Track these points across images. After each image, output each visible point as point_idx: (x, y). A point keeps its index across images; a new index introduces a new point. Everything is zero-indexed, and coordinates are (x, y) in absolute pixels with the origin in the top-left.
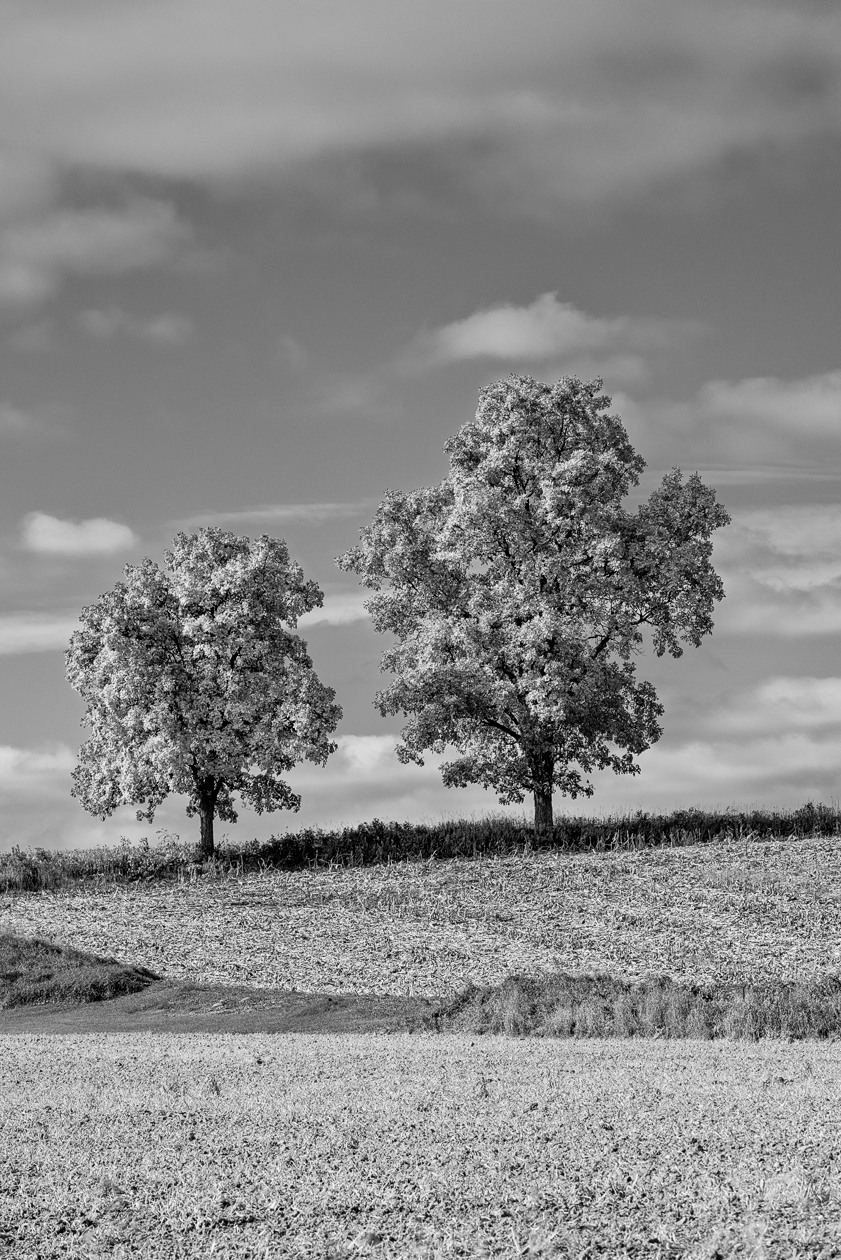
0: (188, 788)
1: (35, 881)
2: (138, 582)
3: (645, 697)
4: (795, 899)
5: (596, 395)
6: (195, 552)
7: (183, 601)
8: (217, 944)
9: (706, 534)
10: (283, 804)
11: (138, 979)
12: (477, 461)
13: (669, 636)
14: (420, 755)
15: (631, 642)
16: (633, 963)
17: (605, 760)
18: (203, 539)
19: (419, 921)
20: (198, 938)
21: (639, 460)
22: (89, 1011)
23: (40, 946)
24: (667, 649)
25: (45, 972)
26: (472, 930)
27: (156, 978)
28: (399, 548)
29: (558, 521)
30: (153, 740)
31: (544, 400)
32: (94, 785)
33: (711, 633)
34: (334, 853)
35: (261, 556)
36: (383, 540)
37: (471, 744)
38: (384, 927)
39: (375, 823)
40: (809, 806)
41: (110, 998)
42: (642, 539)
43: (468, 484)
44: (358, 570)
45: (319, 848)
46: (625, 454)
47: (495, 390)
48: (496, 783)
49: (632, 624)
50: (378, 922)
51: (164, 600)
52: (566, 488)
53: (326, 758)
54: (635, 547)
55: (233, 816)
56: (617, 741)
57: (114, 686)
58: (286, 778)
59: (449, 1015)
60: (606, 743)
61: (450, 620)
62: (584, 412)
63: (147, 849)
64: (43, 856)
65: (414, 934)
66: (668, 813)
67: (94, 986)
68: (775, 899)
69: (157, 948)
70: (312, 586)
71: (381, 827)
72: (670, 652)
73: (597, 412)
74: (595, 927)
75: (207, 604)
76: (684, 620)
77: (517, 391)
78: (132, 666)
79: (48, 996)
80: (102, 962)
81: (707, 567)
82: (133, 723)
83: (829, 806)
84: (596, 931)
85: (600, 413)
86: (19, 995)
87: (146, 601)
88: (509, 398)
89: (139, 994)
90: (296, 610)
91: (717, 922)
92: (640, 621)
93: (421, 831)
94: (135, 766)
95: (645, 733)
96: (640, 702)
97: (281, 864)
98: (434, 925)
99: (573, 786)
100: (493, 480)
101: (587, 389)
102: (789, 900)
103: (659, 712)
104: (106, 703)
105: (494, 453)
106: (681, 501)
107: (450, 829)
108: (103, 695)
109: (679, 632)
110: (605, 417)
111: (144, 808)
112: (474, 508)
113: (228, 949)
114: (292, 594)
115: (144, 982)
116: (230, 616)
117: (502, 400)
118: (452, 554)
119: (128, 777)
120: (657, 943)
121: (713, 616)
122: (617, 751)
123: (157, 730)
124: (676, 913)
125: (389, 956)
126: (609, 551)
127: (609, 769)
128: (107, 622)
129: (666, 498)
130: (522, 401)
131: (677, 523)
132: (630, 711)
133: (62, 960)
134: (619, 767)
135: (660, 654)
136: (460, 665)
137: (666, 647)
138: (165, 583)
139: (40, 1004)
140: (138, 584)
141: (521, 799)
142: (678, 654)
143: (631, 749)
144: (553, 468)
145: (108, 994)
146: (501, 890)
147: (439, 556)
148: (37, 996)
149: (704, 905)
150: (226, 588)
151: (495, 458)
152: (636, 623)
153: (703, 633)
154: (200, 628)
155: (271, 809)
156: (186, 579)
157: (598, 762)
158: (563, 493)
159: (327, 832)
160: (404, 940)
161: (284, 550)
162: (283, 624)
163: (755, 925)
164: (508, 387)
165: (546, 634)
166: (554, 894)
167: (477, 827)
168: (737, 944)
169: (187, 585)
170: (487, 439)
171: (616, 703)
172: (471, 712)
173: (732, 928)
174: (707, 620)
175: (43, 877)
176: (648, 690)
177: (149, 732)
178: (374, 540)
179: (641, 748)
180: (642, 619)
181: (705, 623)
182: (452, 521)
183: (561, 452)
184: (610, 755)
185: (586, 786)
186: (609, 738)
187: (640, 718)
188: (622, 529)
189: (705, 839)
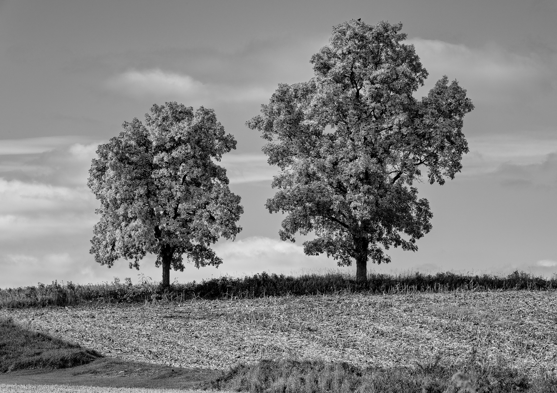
0: (155, 251)
1: (64, 301)
2: (130, 132)
3: (423, 207)
4: (478, 324)
5: (399, 33)
6: (162, 115)
7: (154, 144)
8: (146, 339)
9: (461, 115)
10: (210, 262)
11: (87, 357)
12: (329, 68)
13: (437, 172)
14: (293, 236)
15: (414, 175)
16: (374, 357)
17: (398, 242)
18: (167, 108)
19: (264, 330)
20: (137, 335)
21: (424, 71)
22: (57, 374)
23: (40, 336)
24: (436, 180)
25: (38, 351)
26: (292, 336)
27: (100, 356)
28: (282, 117)
29: (373, 105)
30: (133, 224)
31: (368, 35)
32: (102, 247)
33: (460, 171)
34: (238, 290)
35: (200, 119)
36: (274, 112)
37: (323, 231)
38: (243, 332)
39: (264, 274)
40: (516, 273)
41: (71, 367)
42: (422, 116)
43: (323, 82)
44: (259, 128)
45: (229, 288)
46: (417, 68)
47: (340, 28)
48: (335, 253)
49: (415, 165)
50: (242, 329)
51: (144, 142)
52: (378, 86)
53: (235, 236)
54: (417, 121)
55: (182, 268)
56: (406, 232)
57: (114, 190)
58: (213, 247)
59: (226, 380)
60: (398, 233)
61: (309, 159)
62: (391, 42)
63: (130, 284)
64: (71, 287)
65: (259, 337)
66: (434, 274)
67: (62, 360)
68: (467, 324)
69: (110, 340)
70: (230, 137)
71: (267, 276)
72: (437, 181)
73: (399, 42)
74: (361, 336)
75: (168, 146)
76: (444, 164)
77: (354, 30)
78: (123, 180)
79: (36, 365)
80: (71, 346)
81: (459, 134)
82: (123, 212)
83: (527, 273)
84: (360, 338)
85: (401, 43)
86: (20, 363)
87: (133, 143)
88: (348, 33)
89: (87, 365)
90: (220, 151)
91: (429, 335)
92: (419, 164)
93: (289, 279)
94: (123, 238)
95: (422, 227)
96: (419, 210)
97: (207, 296)
98: (272, 332)
99: (379, 257)
100: (338, 79)
101: (393, 29)
102: (474, 325)
103: (430, 216)
104: (108, 200)
105: (339, 64)
106: (446, 95)
107: (306, 279)
108: (107, 196)
109: (442, 170)
110: (403, 45)
111: (133, 261)
112: (325, 96)
113: (151, 342)
114: (219, 141)
115: (91, 358)
116: (180, 153)
117: (344, 34)
118: (312, 121)
119: (120, 243)
120: (392, 346)
121: (462, 162)
122: (405, 237)
123: (135, 218)
124: (409, 330)
125: (239, 349)
126: (401, 123)
127: (400, 247)
128: (110, 154)
129: (438, 93)
130: (356, 34)
131: (443, 108)
132: (414, 215)
133: (50, 345)
134: (406, 246)
135: (432, 183)
136: (314, 185)
137: (435, 178)
138: (145, 133)
139: (31, 369)
140: (129, 133)
141: (349, 263)
142: (442, 183)
143: (414, 236)
144: (371, 74)
145: (70, 364)
146: (316, 314)
147: (305, 122)
148: (29, 364)
149: (425, 326)
150: (178, 136)
151: (338, 67)
152: (417, 164)
153: (456, 171)
154: (162, 160)
155: (203, 265)
156: (157, 132)
157: (393, 243)
158: (376, 88)
159: (235, 278)
160: (252, 340)
161: (214, 116)
162: (213, 159)
163: (450, 338)
164: (349, 27)
165: (362, 169)
166: (345, 317)
167: (322, 278)
168: (436, 348)
169: (157, 135)
170: (335, 55)
171: (406, 210)
172: (319, 213)
173: (437, 339)
174: (459, 164)
175: (69, 299)
176: (424, 203)
177: (131, 219)
178: (268, 111)
179: (419, 236)
180: (422, 162)
181: (457, 166)
182: (313, 103)
183: (377, 64)
184: (401, 239)
185: (386, 257)
186: (400, 230)
187: (419, 219)
188: (410, 110)
189: (450, 289)
